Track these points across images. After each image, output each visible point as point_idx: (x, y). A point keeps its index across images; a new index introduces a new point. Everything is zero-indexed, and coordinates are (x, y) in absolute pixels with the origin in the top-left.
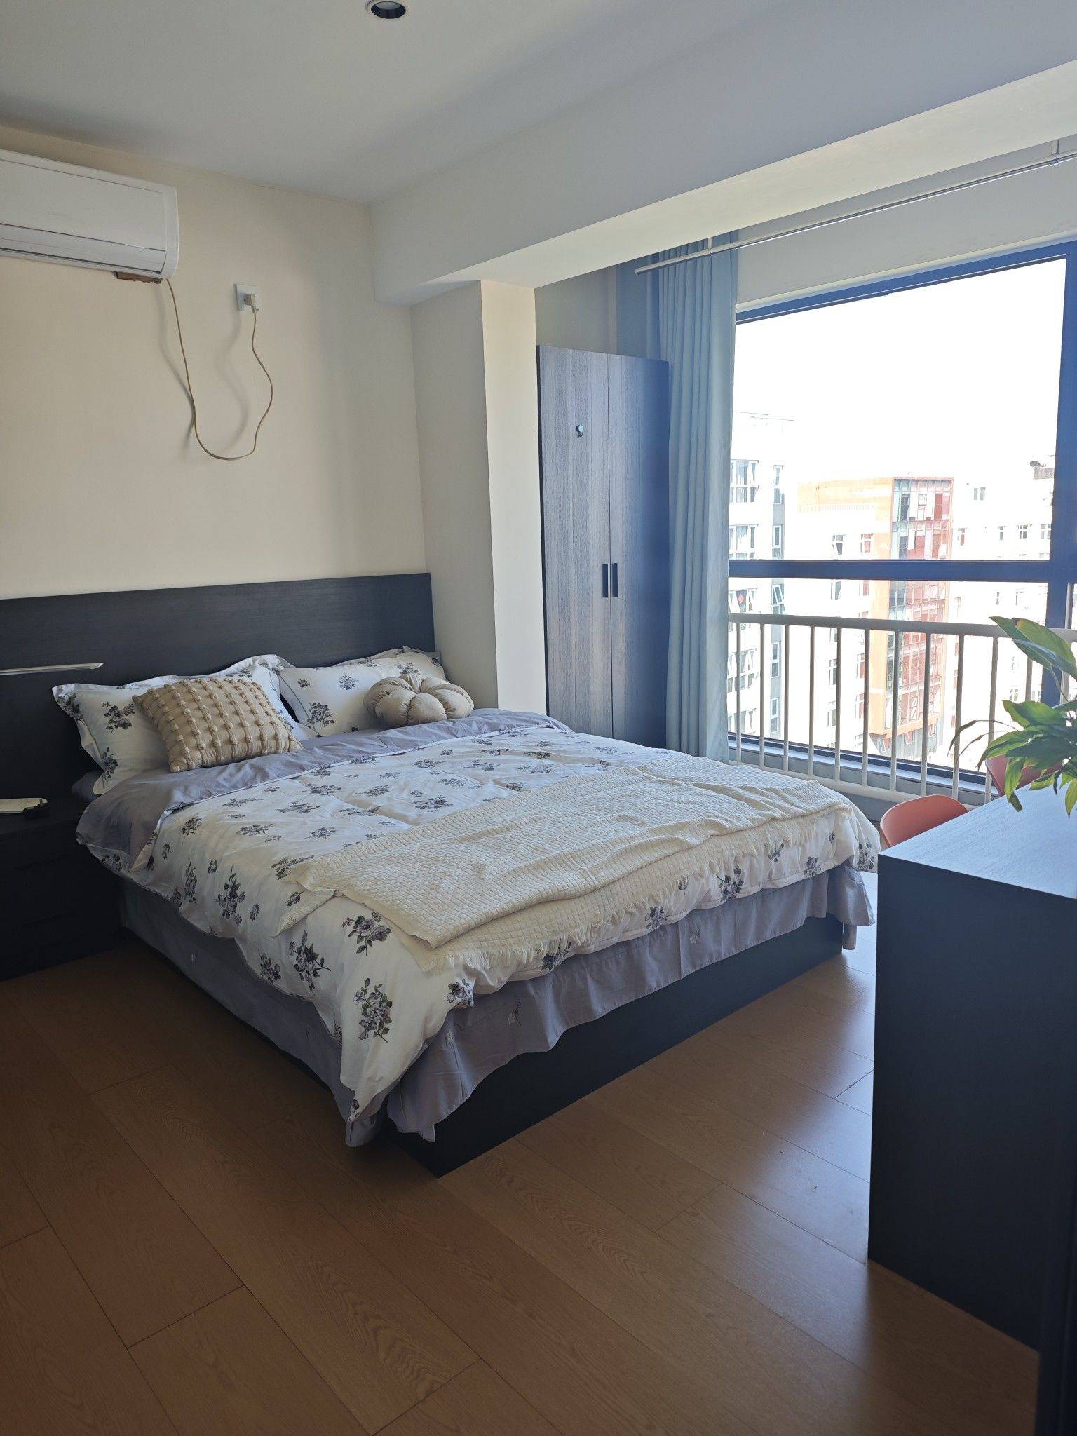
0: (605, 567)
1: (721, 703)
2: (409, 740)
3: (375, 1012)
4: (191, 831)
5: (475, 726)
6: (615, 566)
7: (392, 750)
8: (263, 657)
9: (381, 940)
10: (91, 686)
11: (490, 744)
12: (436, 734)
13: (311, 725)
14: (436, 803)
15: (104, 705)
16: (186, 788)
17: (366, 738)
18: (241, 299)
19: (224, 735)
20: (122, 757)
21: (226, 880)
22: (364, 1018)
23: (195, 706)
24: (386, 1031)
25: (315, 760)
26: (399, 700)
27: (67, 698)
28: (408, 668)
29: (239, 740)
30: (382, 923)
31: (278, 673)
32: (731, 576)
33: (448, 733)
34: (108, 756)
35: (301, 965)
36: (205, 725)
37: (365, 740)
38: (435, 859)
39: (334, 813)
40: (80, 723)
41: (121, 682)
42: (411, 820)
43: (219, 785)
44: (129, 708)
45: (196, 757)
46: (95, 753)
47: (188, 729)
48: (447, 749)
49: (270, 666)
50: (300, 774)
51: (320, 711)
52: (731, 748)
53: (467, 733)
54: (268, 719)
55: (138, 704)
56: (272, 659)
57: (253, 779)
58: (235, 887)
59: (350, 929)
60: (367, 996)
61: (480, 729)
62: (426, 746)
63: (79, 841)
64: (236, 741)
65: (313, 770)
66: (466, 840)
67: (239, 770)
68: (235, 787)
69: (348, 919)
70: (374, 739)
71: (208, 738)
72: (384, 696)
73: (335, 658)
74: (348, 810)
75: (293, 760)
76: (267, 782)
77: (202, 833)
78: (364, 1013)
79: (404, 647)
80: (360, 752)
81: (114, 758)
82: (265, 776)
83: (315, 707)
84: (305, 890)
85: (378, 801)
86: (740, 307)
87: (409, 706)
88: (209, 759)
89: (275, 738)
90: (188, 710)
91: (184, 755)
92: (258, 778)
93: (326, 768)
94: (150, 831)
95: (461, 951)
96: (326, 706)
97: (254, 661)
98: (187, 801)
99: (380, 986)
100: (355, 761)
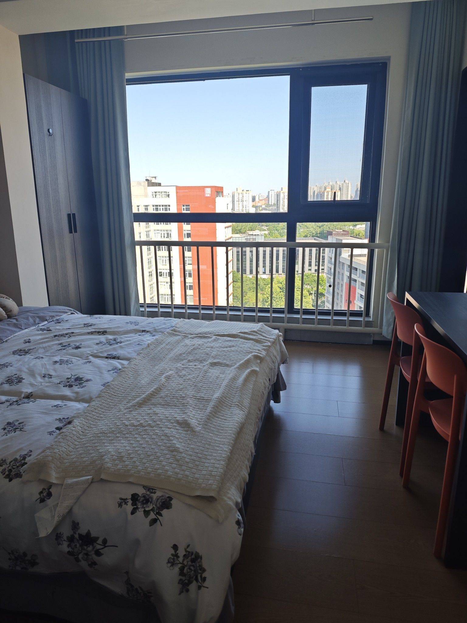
0: (69, 215)
1: (135, 288)
6: (74, 214)
9: (167, 508)
11: (52, 330)
12: (9, 329)
14: (75, 380)
22: (181, 578)
24: (204, 579)
30: (159, 494)
32: (135, 222)
33: (16, 327)
42: (73, 398)
48: (25, 339)
52: (142, 311)
59: (129, 507)
62: (7, 339)
69: (121, 499)
78: (182, 574)
84: (52, 484)
86: (128, 75)
99: (188, 546)
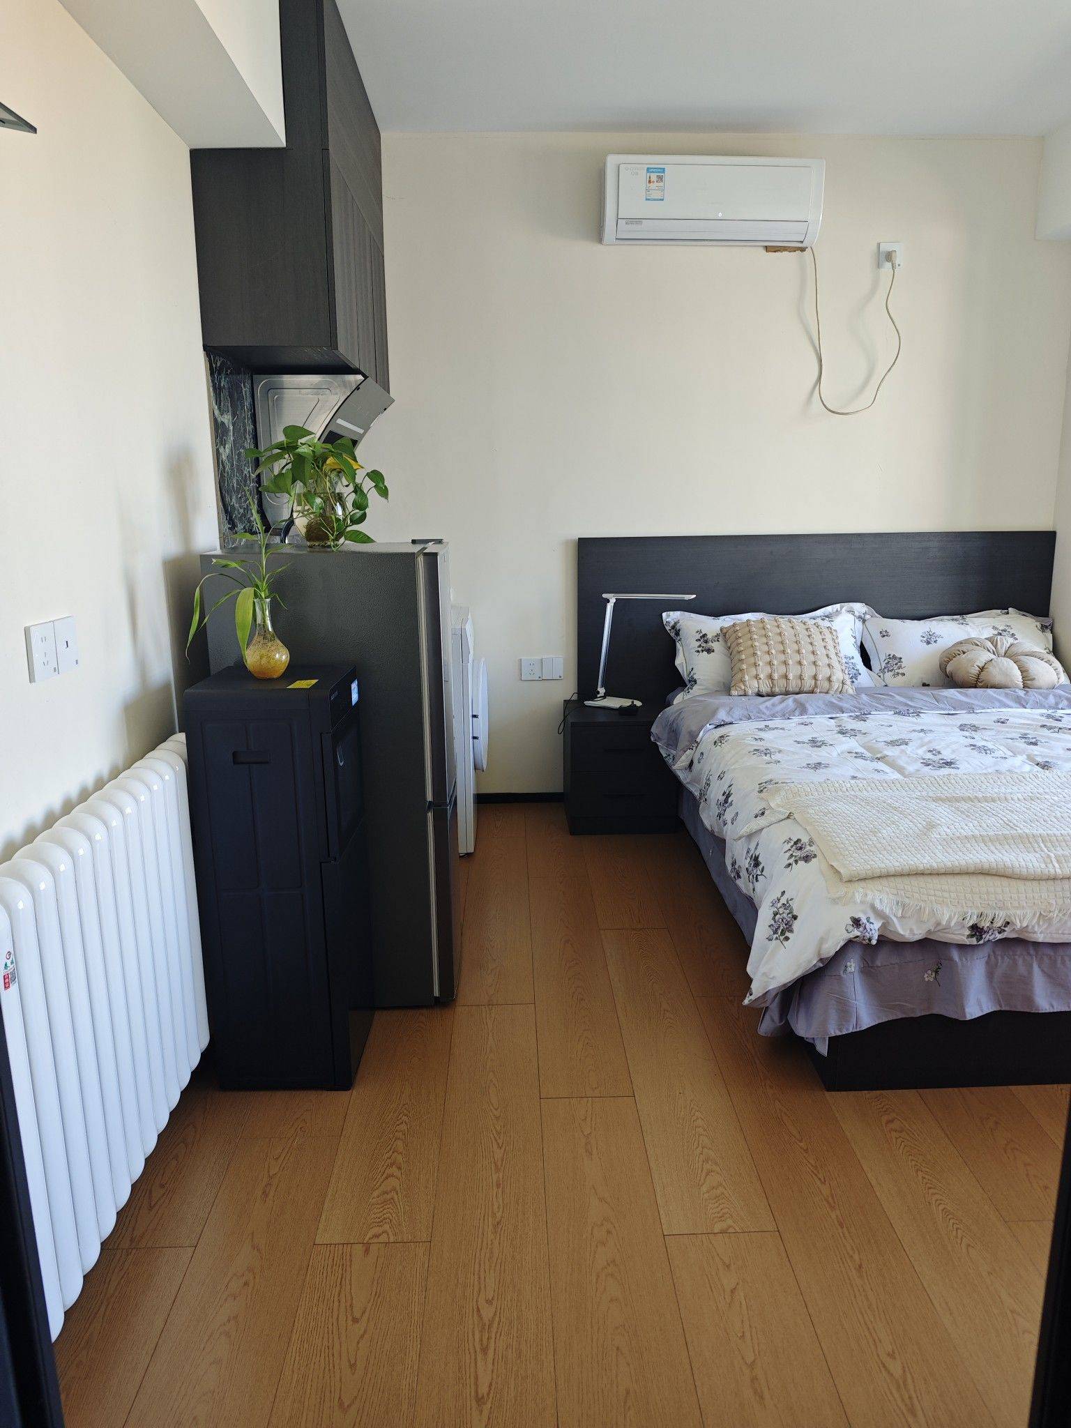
2: (965, 702)
3: (782, 920)
4: (720, 744)
5: (1052, 700)
7: (944, 709)
8: (851, 604)
9: (806, 862)
10: (692, 615)
11: (1060, 721)
12: (1000, 701)
13: (881, 674)
14: (943, 763)
15: (697, 632)
16: (731, 709)
17: (920, 693)
18: (882, 258)
19: (782, 670)
20: (701, 678)
21: (725, 788)
22: (773, 922)
23: (764, 640)
24: (787, 939)
25: (857, 705)
26: (972, 661)
27: (672, 623)
28: (1005, 631)
29: (795, 677)
30: (812, 848)
31: (864, 621)
33: (1016, 702)
34: (692, 674)
35: (750, 869)
36: (767, 658)
37: (918, 696)
38: (895, 809)
39: (842, 753)
40: (678, 645)
41: (716, 614)
42: (906, 772)
43: (760, 711)
44: (716, 636)
45: (752, 686)
46: (683, 671)
47: (752, 660)
48: (1004, 718)
49: (857, 614)
50: (838, 715)
51: (894, 662)
53: (1038, 705)
54: (826, 661)
55: (723, 634)
56: (859, 608)
57: (792, 713)
58: (729, 796)
59: (788, 846)
60: (779, 905)
61: (1057, 704)
62: (982, 711)
63: (652, 739)
64: (791, 676)
65: (853, 714)
66: (941, 799)
67: (783, 701)
68: (774, 716)
69: (790, 839)
70: (928, 696)
71: (768, 670)
72: (959, 655)
73: (929, 612)
74: (856, 753)
75: (835, 701)
76: (806, 717)
77: (726, 746)
78: (774, 919)
79: (1010, 609)
80: (907, 705)
81: (695, 677)
82: (803, 711)
83: (890, 658)
84: (771, 808)
85: (891, 752)
87: (982, 669)
88: (765, 689)
89: (829, 679)
90: (757, 644)
91: (742, 681)
92: (797, 712)
93: (866, 714)
94: (693, 741)
95: (872, 891)
96: (901, 658)
97: (841, 608)
98: (728, 720)
99: (792, 899)
100: (899, 713)
